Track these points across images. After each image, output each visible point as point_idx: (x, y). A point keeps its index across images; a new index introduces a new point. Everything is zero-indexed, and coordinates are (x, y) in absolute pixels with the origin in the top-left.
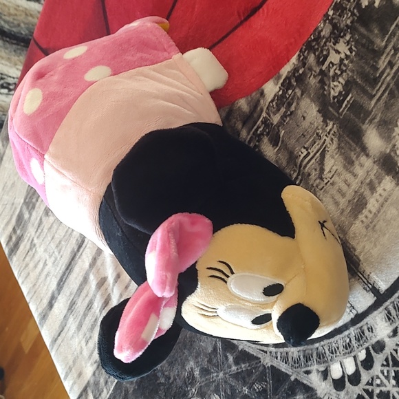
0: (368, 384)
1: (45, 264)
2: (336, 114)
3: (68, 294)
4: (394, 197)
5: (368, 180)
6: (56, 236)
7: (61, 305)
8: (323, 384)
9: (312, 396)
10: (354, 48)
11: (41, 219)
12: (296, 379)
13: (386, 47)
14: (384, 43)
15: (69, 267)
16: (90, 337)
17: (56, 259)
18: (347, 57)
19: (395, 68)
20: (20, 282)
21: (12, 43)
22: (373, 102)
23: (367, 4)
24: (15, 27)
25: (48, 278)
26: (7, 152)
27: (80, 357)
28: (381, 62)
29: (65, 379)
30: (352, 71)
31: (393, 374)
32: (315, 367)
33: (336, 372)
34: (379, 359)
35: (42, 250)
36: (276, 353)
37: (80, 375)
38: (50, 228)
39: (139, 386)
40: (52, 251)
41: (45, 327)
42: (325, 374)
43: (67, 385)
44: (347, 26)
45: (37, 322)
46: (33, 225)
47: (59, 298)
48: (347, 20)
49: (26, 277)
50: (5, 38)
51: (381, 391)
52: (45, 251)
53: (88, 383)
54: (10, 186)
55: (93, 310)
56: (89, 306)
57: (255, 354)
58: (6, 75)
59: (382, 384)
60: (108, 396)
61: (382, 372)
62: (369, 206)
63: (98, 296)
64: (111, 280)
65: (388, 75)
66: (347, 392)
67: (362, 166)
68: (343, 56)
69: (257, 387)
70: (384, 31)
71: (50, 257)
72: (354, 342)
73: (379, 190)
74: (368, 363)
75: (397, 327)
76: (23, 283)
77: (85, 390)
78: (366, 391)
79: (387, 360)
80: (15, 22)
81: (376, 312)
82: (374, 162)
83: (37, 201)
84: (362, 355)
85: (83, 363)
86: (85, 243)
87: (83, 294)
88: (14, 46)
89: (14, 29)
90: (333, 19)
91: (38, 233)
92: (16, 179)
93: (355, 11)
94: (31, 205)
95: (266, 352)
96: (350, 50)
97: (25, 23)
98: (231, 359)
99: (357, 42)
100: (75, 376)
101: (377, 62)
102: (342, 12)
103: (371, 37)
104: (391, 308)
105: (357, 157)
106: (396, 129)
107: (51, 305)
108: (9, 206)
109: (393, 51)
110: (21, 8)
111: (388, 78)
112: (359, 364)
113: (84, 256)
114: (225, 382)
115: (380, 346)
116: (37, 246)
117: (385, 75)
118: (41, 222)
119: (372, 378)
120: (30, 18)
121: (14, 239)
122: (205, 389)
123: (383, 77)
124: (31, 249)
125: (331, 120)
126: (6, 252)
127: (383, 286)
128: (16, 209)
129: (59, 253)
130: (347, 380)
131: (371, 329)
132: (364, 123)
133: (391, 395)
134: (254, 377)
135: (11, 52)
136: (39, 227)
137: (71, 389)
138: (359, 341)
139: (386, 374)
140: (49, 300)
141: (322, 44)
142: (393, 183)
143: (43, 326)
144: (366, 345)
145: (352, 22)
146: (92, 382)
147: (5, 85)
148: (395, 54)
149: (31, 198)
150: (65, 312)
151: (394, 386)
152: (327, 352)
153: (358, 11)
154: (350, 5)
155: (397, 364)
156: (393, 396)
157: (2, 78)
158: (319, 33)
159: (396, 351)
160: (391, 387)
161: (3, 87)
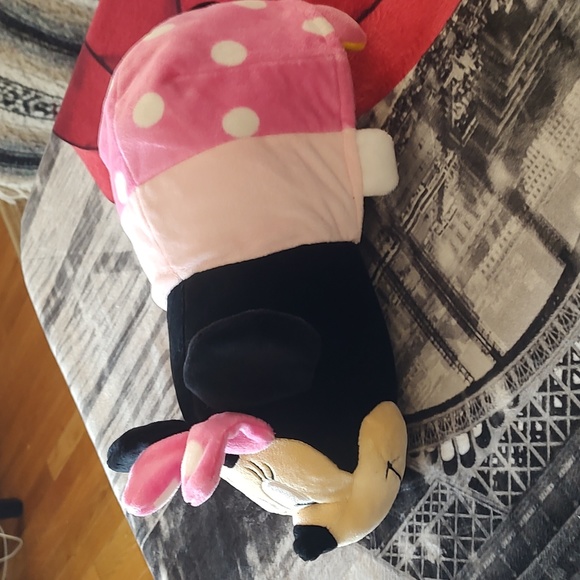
0: (483, 464)
1: (93, 335)
2: (457, 141)
3: (122, 372)
4: (520, 241)
5: (491, 222)
6: (109, 298)
7: (113, 387)
8: (432, 467)
9: (419, 482)
10: (480, 62)
11: (89, 277)
13: (517, 61)
14: (514, 57)
15: (125, 338)
18: (472, 72)
19: (526, 87)
20: (59, 360)
21: (53, 50)
22: (500, 128)
23: (496, 8)
24: (56, 27)
25: (97, 353)
26: (46, 190)
28: (510, 80)
29: (115, 481)
30: (478, 90)
31: (513, 451)
32: (424, 449)
33: (447, 452)
34: (497, 434)
35: (90, 316)
38: (101, 288)
40: (102, 318)
41: (90, 416)
42: (434, 456)
44: (473, 35)
45: (81, 411)
46: (79, 284)
47: (111, 377)
48: (473, 28)
49: (67, 353)
50: (42, 43)
51: (498, 472)
52: (94, 317)
54: (48, 234)
55: (153, 392)
56: (149, 387)
58: (42, 92)
59: (499, 464)
61: (500, 449)
62: (492, 253)
63: (162, 374)
65: (518, 94)
66: (460, 475)
67: (485, 204)
68: (467, 71)
70: (515, 41)
71: (100, 325)
72: (468, 415)
73: (504, 233)
74: (484, 440)
75: (518, 396)
76: (63, 359)
78: (481, 473)
79: (505, 435)
80: (58, 21)
81: (495, 379)
82: (499, 200)
83: (84, 253)
84: (477, 431)
86: (146, 306)
87: (141, 372)
88: (54, 54)
89: (56, 31)
90: (457, 26)
91: (85, 295)
92: (57, 225)
93: (483, 17)
94: (76, 260)
96: (476, 64)
97: (69, 22)
99: (484, 55)
101: (506, 79)
102: (468, 18)
103: (501, 49)
104: (512, 373)
105: (481, 194)
106: (525, 160)
107: (99, 387)
108: (46, 261)
109: (524, 67)
111: (519, 99)
112: (474, 441)
113: (144, 323)
115: (498, 419)
116: (83, 311)
117: (515, 95)
118: (89, 279)
119: (489, 458)
120: (77, 17)
121: (53, 303)
123: (512, 98)
124: (75, 315)
125: (451, 149)
126: (42, 320)
127: (504, 348)
128: (56, 264)
129: (112, 319)
130: (459, 461)
131: (488, 399)
132: (489, 153)
133: (509, 477)
135: (50, 61)
136: (86, 286)
138: (475, 413)
139: (504, 451)
140: (97, 380)
141: (444, 56)
142: (520, 225)
143: (87, 415)
144: (483, 418)
145: (479, 31)
147: (40, 106)
148: (526, 70)
149: (77, 250)
150: (117, 395)
151: (513, 465)
152: (437, 429)
153: (487, 17)
154: (478, 10)
155: (516, 438)
156: (512, 478)
157: (37, 97)
158: (441, 43)
159: (516, 423)
160: (510, 467)
161: (37, 108)
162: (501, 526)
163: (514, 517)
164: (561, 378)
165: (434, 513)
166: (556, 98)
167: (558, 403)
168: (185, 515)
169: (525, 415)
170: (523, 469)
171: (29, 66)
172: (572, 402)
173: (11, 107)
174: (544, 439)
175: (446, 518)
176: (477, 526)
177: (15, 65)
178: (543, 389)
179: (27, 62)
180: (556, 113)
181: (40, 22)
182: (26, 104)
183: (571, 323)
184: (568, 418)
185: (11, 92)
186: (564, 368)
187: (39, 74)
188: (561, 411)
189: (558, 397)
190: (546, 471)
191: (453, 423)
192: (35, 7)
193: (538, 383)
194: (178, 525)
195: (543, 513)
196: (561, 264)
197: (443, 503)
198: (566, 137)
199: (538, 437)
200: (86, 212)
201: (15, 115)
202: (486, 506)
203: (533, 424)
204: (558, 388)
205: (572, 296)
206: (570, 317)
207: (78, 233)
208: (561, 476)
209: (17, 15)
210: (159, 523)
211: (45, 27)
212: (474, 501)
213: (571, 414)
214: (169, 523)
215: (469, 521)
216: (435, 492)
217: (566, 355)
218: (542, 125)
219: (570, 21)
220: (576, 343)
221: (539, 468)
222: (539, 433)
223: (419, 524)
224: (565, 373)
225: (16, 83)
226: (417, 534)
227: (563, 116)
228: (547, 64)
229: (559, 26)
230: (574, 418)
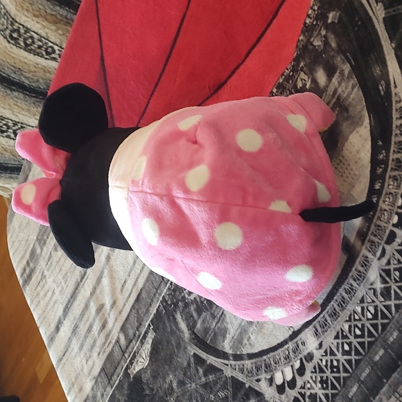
0: (302, 388)
1: (54, 293)
3: (72, 319)
6: (63, 268)
7: (66, 329)
8: (270, 389)
9: (261, 399)
11: (50, 254)
12: (250, 386)
15: (74, 296)
16: (90, 357)
17: (63, 288)
20: (32, 310)
21: (32, 96)
23: (301, 85)
25: (56, 305)
27: (81, 373)
29: (68, 393)
31: (319, 379)
32: (264, 376)
33: (279, 379)
34: (309, 367)
35: (51, 280)
36: (235, 365)
37: (81, 390)
38: (58, 262)
39: (129, 398)
40: (59, 281)
41: (52, 348)
42: (271, 381)
43: (70, 399)
45: (46, 344)
46: (44, 259)
47: (65, 322)
49: (37, 305)
51: (311, 393)
52: (54, 281)
53: (88, 397)
54: (25, 225)
55: (92, 333)
56: (89, 330)
57: (219, 367)
59: (311, 388)
61: (312, 378)
63: (97, 321)
64: (108, 306)
66: (287, 395)
69: (221, 394)
71: (58, 286)
72: (291, 353)
74: (301, 371)
75: (322, 342)
76: (34, 309)
78: (300, 393)
79: (315, 368)
81: (307, 330)
83: (48, 238)
84: (297, 365)
85: (84, 379)
86: (87, 274)
87: (85, 319)
91: (48, 266)
93: (293, 90)
94: (42, 242)
95: (227, 365)
98: (201, 371)
100: (77, 390)
102: (283, 90)
104: (318, 326)
107: (57, 329)
108: (23, 243)
110: (40, 66)
112: (295, 371)
113: (86, 286)
114: (197, 391)
115: (310, 357)
116: (47, 277)
118: (50, 256)
119: (305, 383)
120: (48, 75)
121: (27, 271)
122: (180, 398)
124: (42, 280)
126: (21, 282)
128: (29, 244)
129: (65, 283)
130: (286, 385)
131: (303, 344)
133: (318, 396)
134: (219, 386)
136: (49, 260)
138: (295, 353)
139: (314, 379)
140: (56, 324)
143: (50, 348)
144: (300, 356)
146: (91, 395)
149: (43, 235)
150: (69, 335)
151: (320, 389)
152: (272, 362)
153: (295, 91)
154: (289, 86)
155: (322, 371)
156: (320, 397)
159: (321, 360)
160: (318, 390)
164: (348, 330)
166: (339, 145)
167: (347, 348)
169: (326, 355)
170: (327, 392)
171: (16, 107)
172: (355, 347)
173: (5, 134)
174: (338, 372)
177: (7, 107)
178: (337, 337)
179: (15, 105)
180: (339, 155)
183: (352, 294)
184: (353, 357)
185: (5, 125)
186: (349, 323)
188: (348, 353)
189: (347, 343)
190: (341, 394)
191: (282, 359)
193: (334, 334)
196: (345, 254)
198: (345, 171)
199: (335, 370)
201: (8, 139)
203: (332, 361)
204: (347, 337)
205: (352, 276)
206: (352, 289)
208: (350, 397)
209: (7, 75)
211: (27, 82)
213: (355, 355)
217: (351, 314)
219: (345, 95)
220: (356, 307)
221: (336, 391)
222: (335, 367)
224: (350, 327)
225: (8, 119)
227: (343, 157)
229: (338, 99)
230: (357, 358)
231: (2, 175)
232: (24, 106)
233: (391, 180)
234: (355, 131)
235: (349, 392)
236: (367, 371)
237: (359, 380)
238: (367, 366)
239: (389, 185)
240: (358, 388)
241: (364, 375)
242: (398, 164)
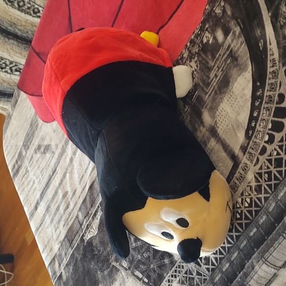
1: (34, 183)
2: (190, 102)
3: (46, 201)
4: (215, 150)
6: (41, 166)
7: (42, 208)
10: (198, 65)
11: (32, 155)
13: (214, 66)
14: (213, 64)
15: (47, 185)
16: (58, 227)
17: (40, 180)
18: (196, 70)
19: (218, 78)
20: (19, 194)
21: (23, 43)
22: (207, 96)
23: (206, 41)
24: (25, 33)
25: (35, 192)
26: (14, 113)
27: (52, 239)
28: (211, 74)
29: (43, 252)
30: (198, 78)
35: (33, 174)
37: (51, 250)
38: (37, 161)
39: (83, 256)
40: (38, 175)
41: (32, 221)
43: (44, 256)
44: (196, 52)
45: (28, 218)
46: (28, 159)
47: (41, 203)
48: (196, 49)
49: (22, 191)
50: (18, 40)
52: (34, 175)
53: (56, 255)
54: (15, 135)
55: (59, 211)
56: (58, 209)
58: (18, 63)
60: (66, 262)
63: (63, 203)
64: (70, 194)
65: (215, 82)
68: (194, 69)
69: (146, 255)
70: (213, 57)
71: (37, 178)
73: (209, 145)
76: (21, 194)
77: (54, 259)
80: (25, 30)
82: (207, 130)
83: (30, 144)
85: (53, 242)
86: (57, 170)
87: (54, 202)
88: (24, 45)
89: (24, 35)
90: (189, 48)
91: (30, 164)
92: (19, 130)
93: (200, 45)
94: (27, 147)
96: (197, 66)
97: (31, 31)
98: (132, 239)
99: (200, 62)
100: (48, 250)
101: (209, 74)
102: (194, 44)
103: (207, 60)
105: (199, 127)
106: (217, 112)
107: (36, 208)
108: (14, 147)
109: (217, 69)
110: (29, 22)
111: (215, 84)
113: (56, 178)
116: (30, 172)
117: (213, 82)
118: (32, 157)
120: (34, 28)
121: (16, 167)
124: (26, 173)
125: (187, 105)
126: (12, 175)
128: (18, 148)
129: (42, 176)
132: (203, 108)
133: (210, 259)
134: (144, 250)
135: (22, 49)
136: (31, 160)
137: (46, 258)
140: (35, 204)
141: (184, 61)
142: (215, 142)
143: (31, 221)
145: (198, 51)
146: (58, 254)
147: (18, 69)
148: (218, 70)
149: (27, 142)
150: (44, 212)
153: (202, 45)
154: (198, 41)
157: (16, 65)
158: (183, 55)
160: (211, 255)
161: (16, 70)
162: (206, 281)
163: (212, 278)
165: (179, 274)
166: (230, 84)
168: (73, 269)
170: (216, 256)
171: (12, 51)
172: (235, 226)
173: (4, 70)
175: (183, 277)
176: (196, 281)
177: (6, 50)
179: (11, 49)
180: (230, 91)
181: (17, 31)
182: (11, 69)
183: (236, 189)
185: (4, 63)
187: (17, 55)
188: (231, 231)
190: (226, 258)
192: (14, 23)
194: (70, 274)
195: (224, 277)
196: (232, 162)
197: (183, 270)
198: (234, 102)
200: (31, 125)
201: (6, 74)
202: (200, 272)
205: (236, 177)
206: (236, 186)
207: (28, 135)
208: (232, 260)
209: (6, 27)
210: (61, 273)
211: (19, 33)
212: (195, 269)
213: (235, 232)
214: (66, 273)
215: (193, 279)
216: (179, 264)
217: (234, 204)
218: (224, 96)
219: (236, 49)
220: (238, 199)
221: (223, 256)
223: (172, 279)
224: (234, 212)
225: (6, 59)
226: (172, 284)
227: (233, 93)
228: (226, 68)
229: (231, 51)
230: (237, 234)
231: (2, 99)
232: (17, 50)
233: (265, 110)
234: (242, 75)
235: (232, 256)
236: (245, 243)
237: (239, 249)
238: (245, 239)
239: (263, 114)
240: (238, 254)
241: (243, 245)
242: (270, 99)
